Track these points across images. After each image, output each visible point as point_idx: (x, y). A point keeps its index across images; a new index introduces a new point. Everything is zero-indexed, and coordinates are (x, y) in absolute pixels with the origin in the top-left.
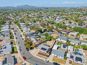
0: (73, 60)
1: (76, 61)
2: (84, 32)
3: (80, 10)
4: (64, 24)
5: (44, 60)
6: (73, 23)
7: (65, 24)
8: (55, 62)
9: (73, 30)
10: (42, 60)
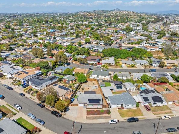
0: (148, 103)
1: (155, 104)
2: (122, 55)
3: (84, 17)
4: (80, 46)
5: (110, 122)
6: (94, 43)
7: (82, 46)
8: (129, 118)
9: (102, 54)
10: (104, 123)
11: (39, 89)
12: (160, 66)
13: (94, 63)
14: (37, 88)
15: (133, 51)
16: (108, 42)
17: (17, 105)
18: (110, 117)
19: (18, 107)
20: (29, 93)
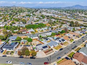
0: (61, 42)
1: (63, 42)
11: (13, 50)
12: (51, 29)
13: (25, 32)
14: (12, 50)
15: (38, 25)
16: (24, 22)
17: (9, 62)
18: (53, 51)
19: (10, 62)
20: (8, 54)
